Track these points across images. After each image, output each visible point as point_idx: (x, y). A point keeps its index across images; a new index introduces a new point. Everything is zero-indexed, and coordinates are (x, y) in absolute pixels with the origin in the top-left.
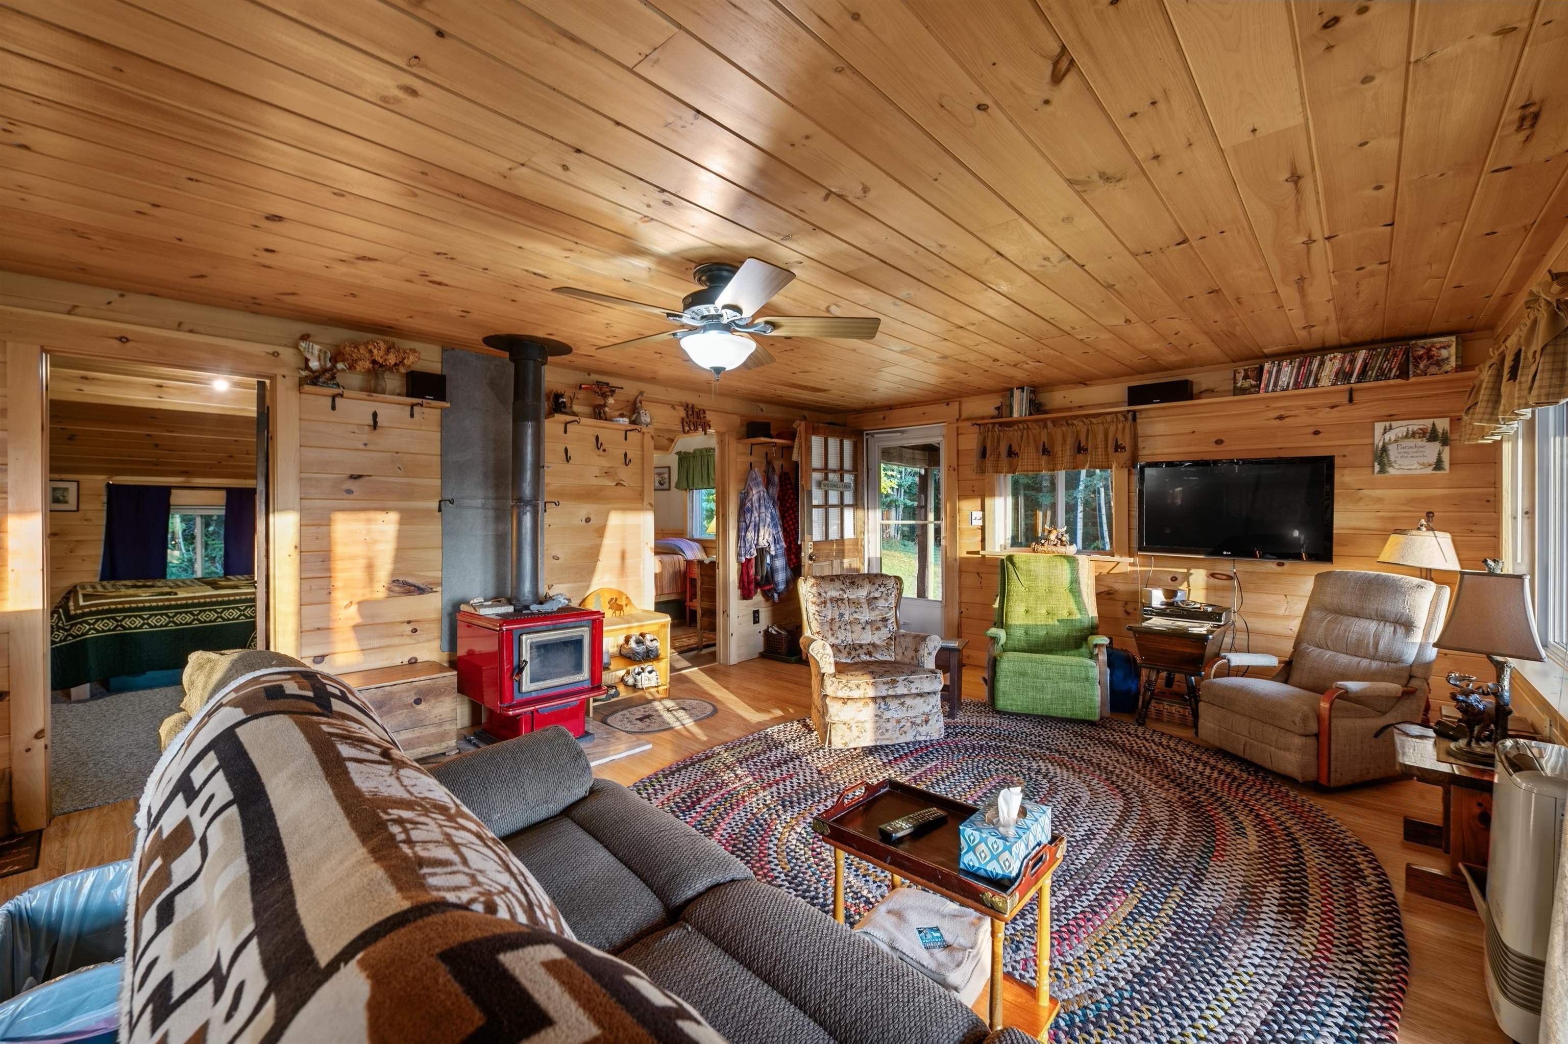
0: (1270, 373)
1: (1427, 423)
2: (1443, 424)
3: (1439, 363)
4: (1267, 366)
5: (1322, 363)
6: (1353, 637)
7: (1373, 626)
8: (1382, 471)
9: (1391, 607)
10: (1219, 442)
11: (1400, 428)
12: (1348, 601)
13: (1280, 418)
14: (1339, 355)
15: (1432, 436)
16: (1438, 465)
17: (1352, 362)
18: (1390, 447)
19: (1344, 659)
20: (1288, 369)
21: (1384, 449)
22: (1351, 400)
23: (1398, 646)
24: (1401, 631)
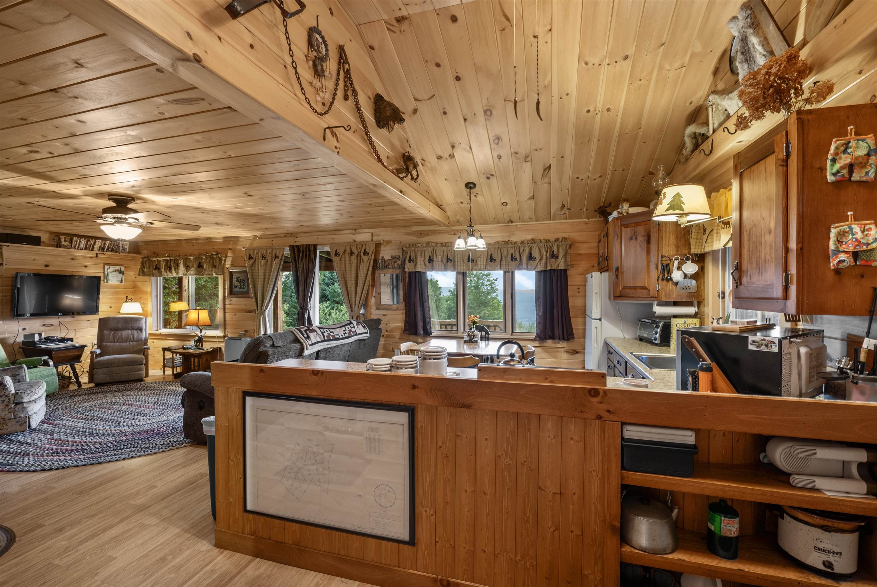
0: (77, 242)
1: (119, 268)
2: (123, 268)
3: (124, 249)
4: (75, 239)
5: (95, 243)
6: (125, 336)
7: (130, 331)
8: (107, 282)
9: (135, 325)
10: (47, 266)
11: (112, 268)
12: (120, 326)
13: (73, 259)
14: (101, 241)
15: (120, 272)
16: (121, 281)
17: (105, 244)
18: (110, 274)
19: (124, 344)
20: (83, 242)
21: (108, 275)
22: (97, 256)
23: (140, 336)
24: (139, 331)
